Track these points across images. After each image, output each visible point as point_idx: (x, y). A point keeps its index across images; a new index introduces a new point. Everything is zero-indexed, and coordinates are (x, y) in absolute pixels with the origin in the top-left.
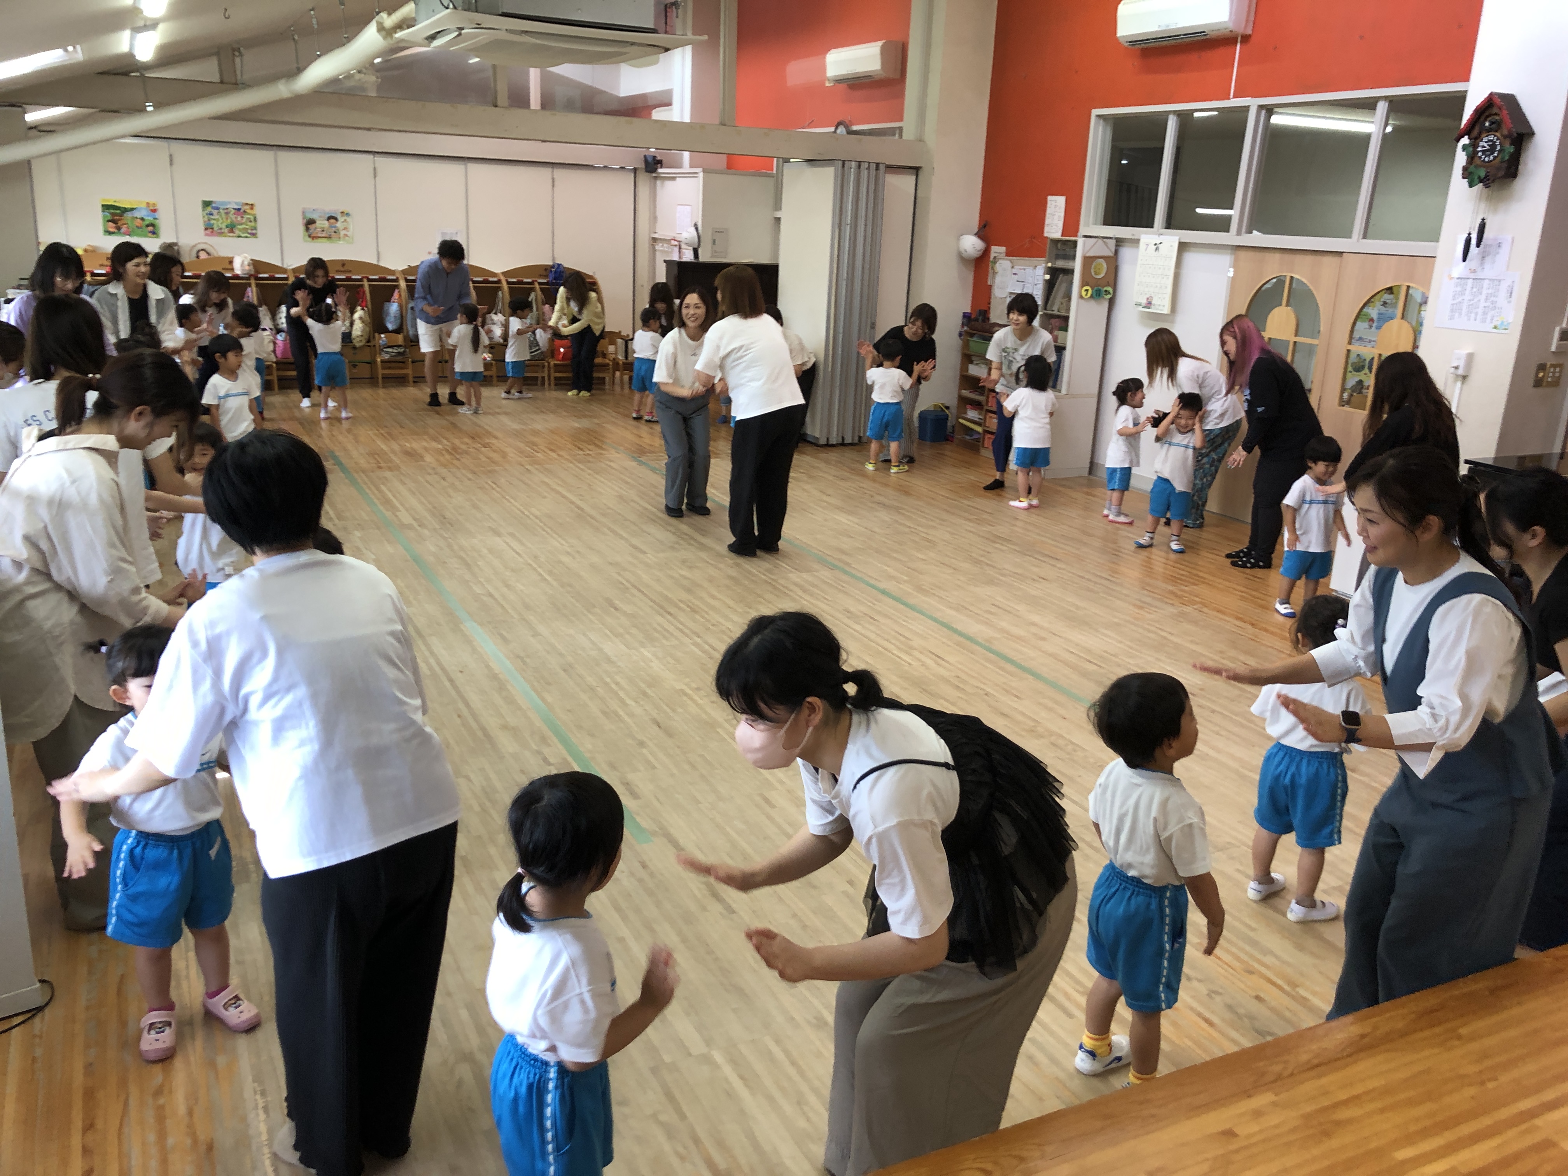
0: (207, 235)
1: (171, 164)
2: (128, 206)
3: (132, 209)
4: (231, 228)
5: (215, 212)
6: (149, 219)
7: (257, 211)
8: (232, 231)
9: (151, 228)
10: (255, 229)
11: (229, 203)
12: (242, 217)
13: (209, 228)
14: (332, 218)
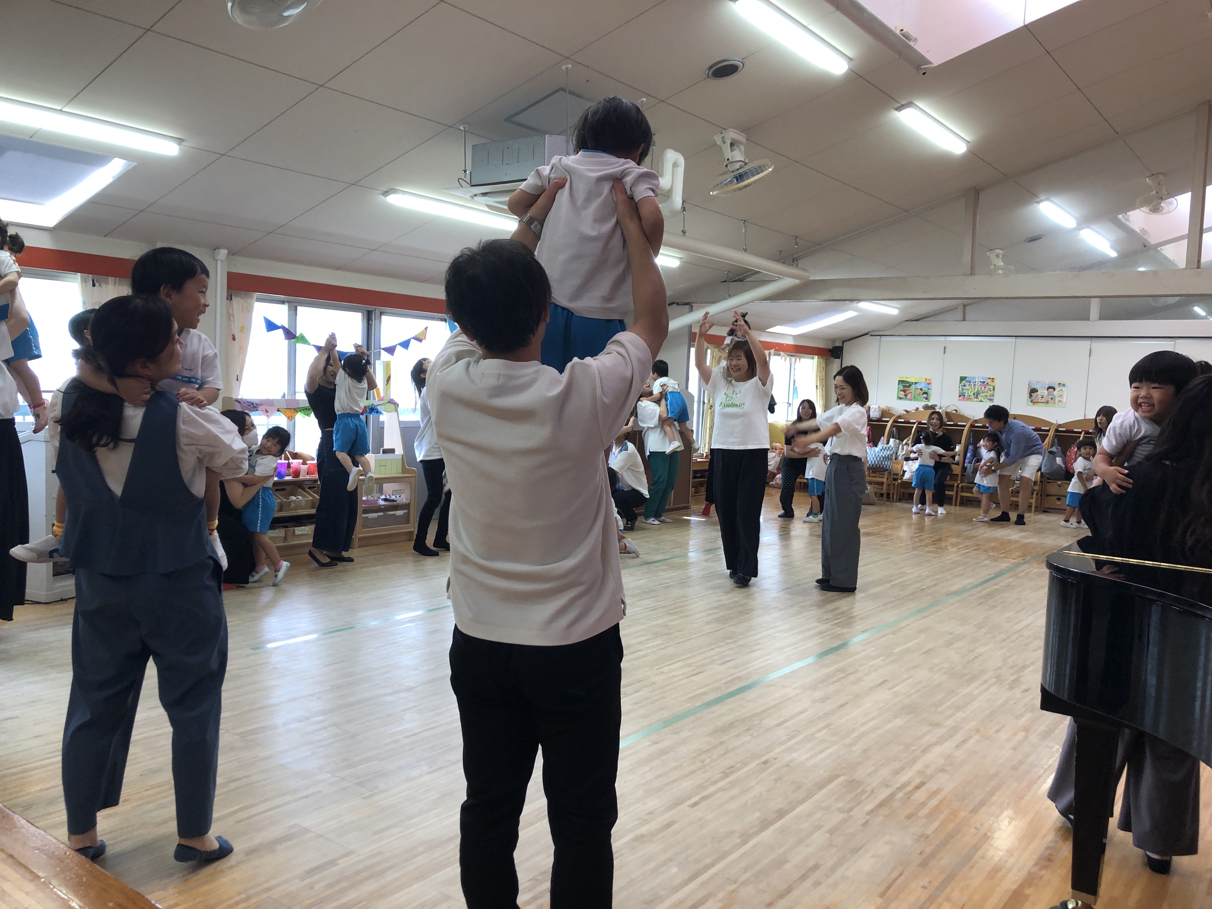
0: (960, 400)
1: (944, 353)
2: (914, 381)
3: (916, 383)
4: (977, 395)
5: (967, 384)
6: (925, 390)
8: (977, 397)
9: (925, 395)
11: (978, 378)
12: (985, 388)
13: (962, 395)
14: (1051, 388)
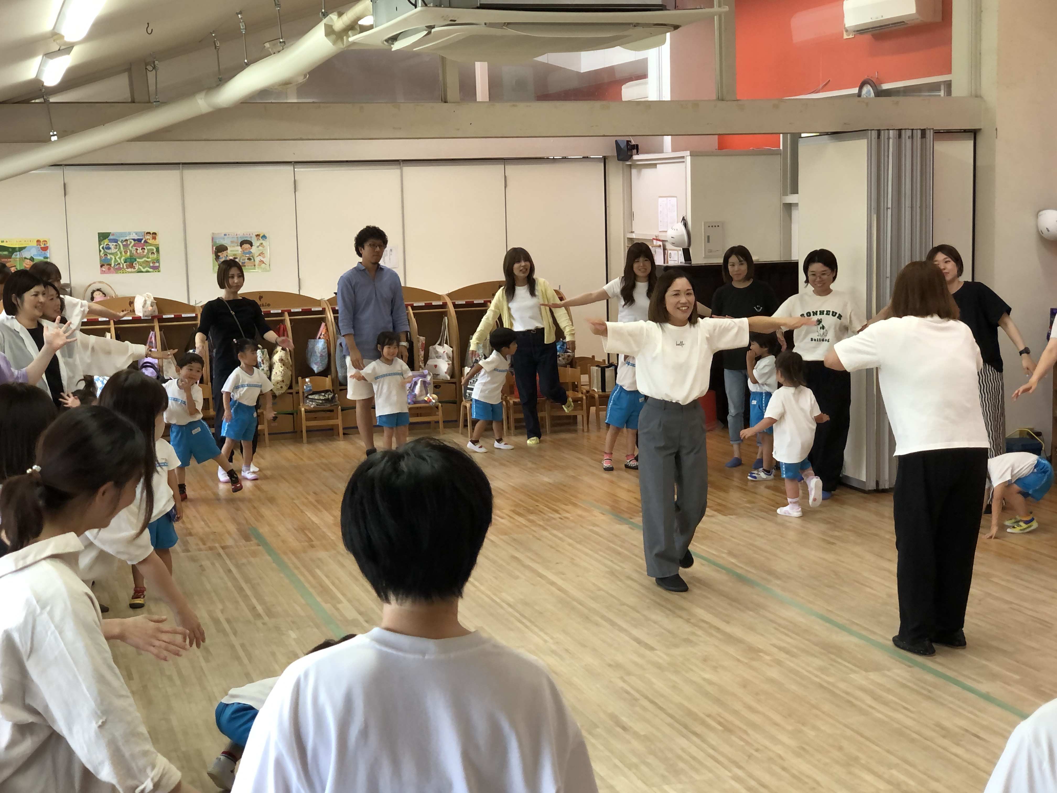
0: (103, 272)
1: (65, 195)
2: (17, 246)
3: (21, 249)
4: (130, 262)
5: (112, 245)
7: (160, 240)
8: (131, 266)
10: (158, 261)
11: (130, 234)
12: (143, 249)
13: (105, 264)
14: (245, 242)
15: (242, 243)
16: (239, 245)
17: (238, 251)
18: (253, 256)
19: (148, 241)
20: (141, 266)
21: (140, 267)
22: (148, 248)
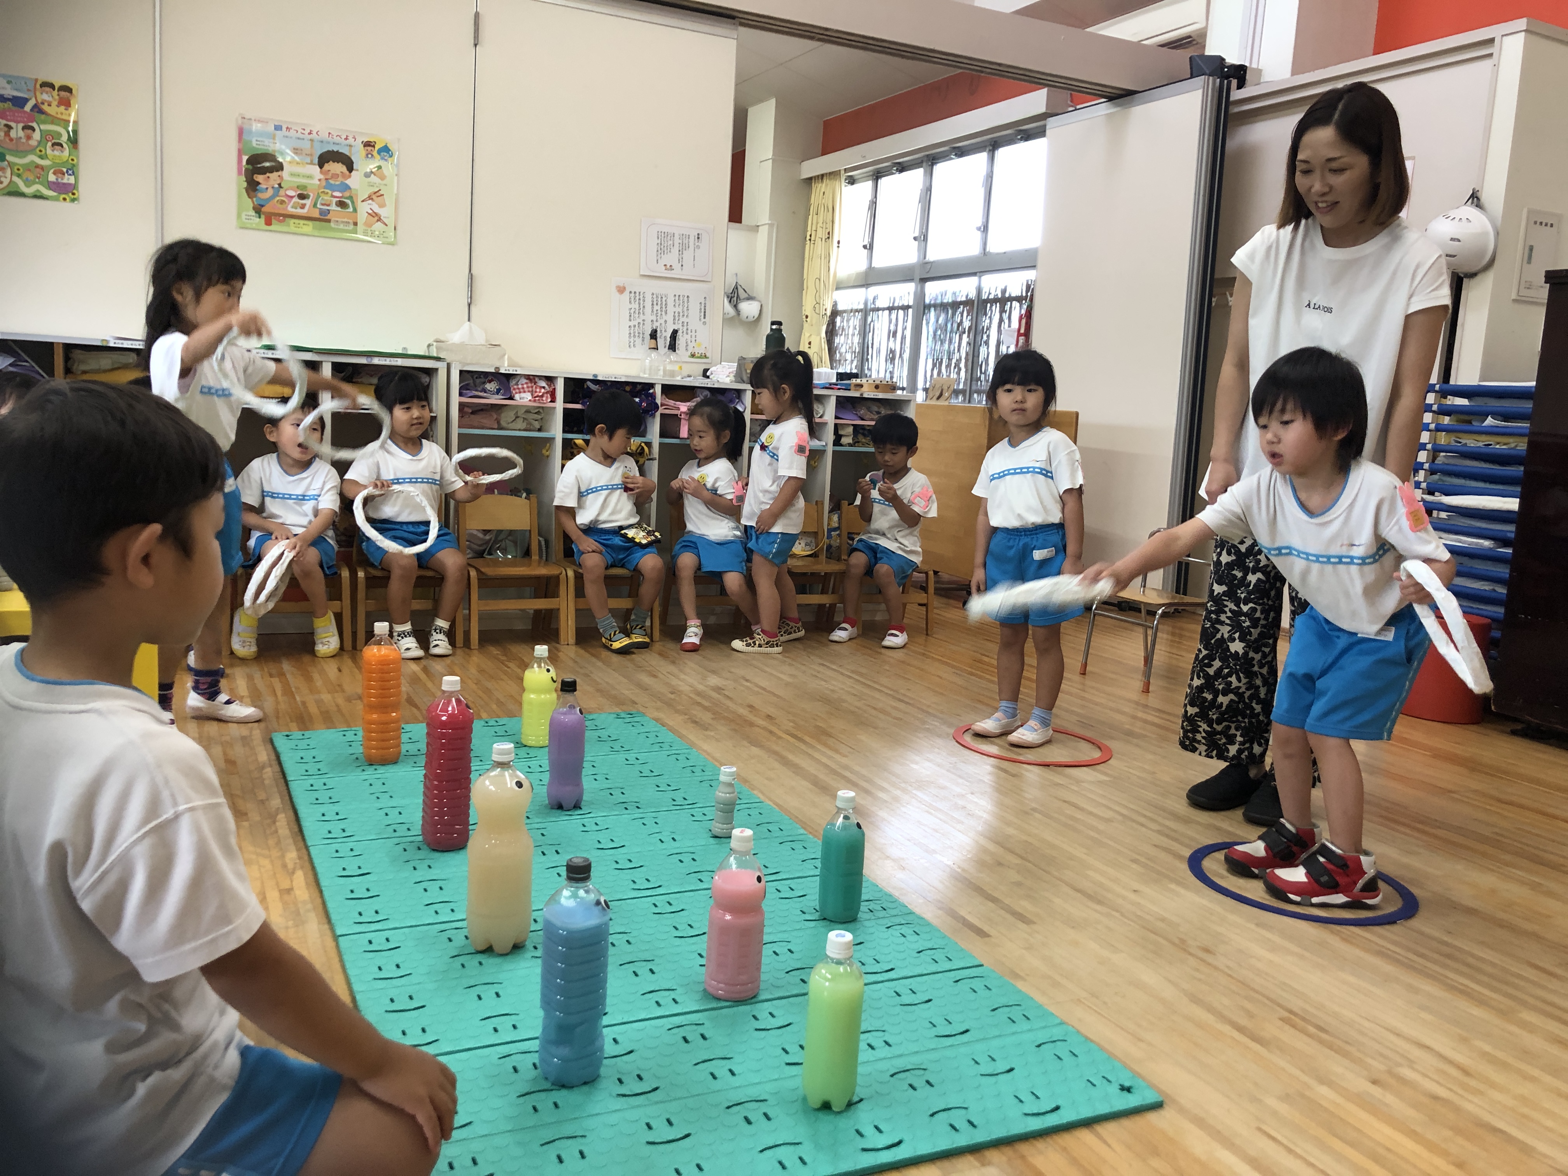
7: (81, 111)
10: (72, 170)
15: (324, 159)
16: (316, 161)
17: (310, 177)
18: (351, 198)
19: (45, 107)
20: (19, 176)
21: (15, 179)
22: (43, 127)
